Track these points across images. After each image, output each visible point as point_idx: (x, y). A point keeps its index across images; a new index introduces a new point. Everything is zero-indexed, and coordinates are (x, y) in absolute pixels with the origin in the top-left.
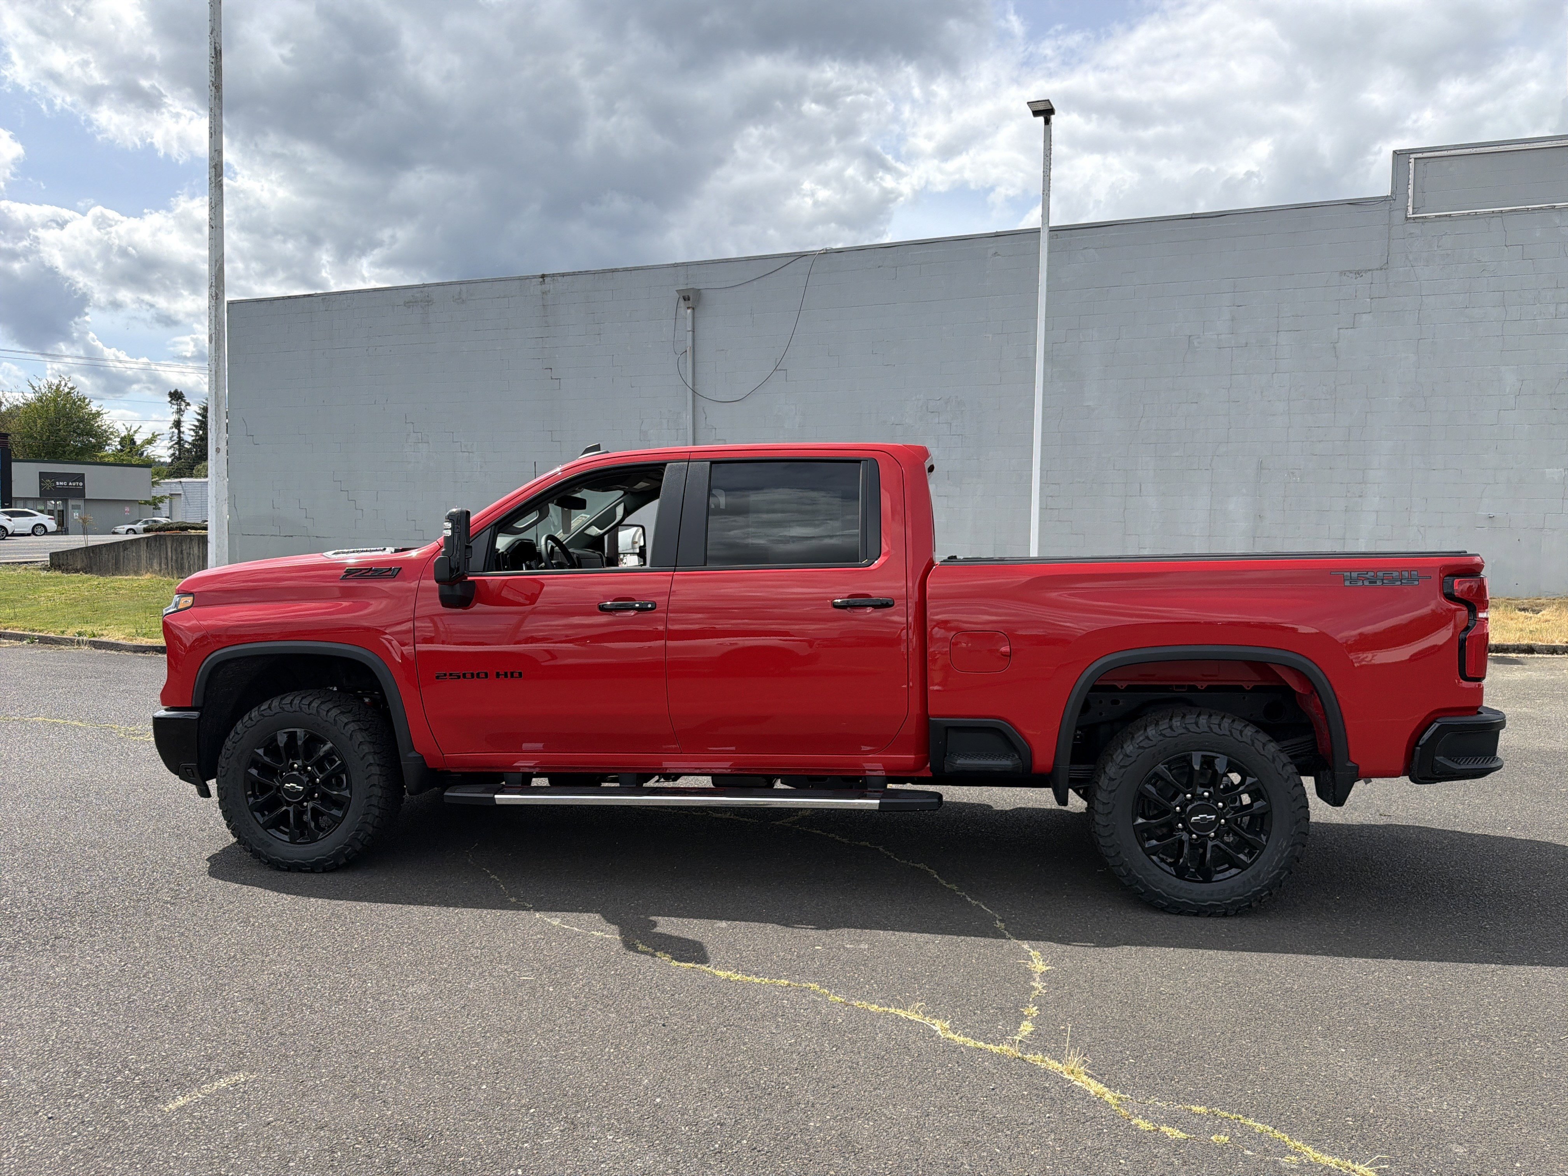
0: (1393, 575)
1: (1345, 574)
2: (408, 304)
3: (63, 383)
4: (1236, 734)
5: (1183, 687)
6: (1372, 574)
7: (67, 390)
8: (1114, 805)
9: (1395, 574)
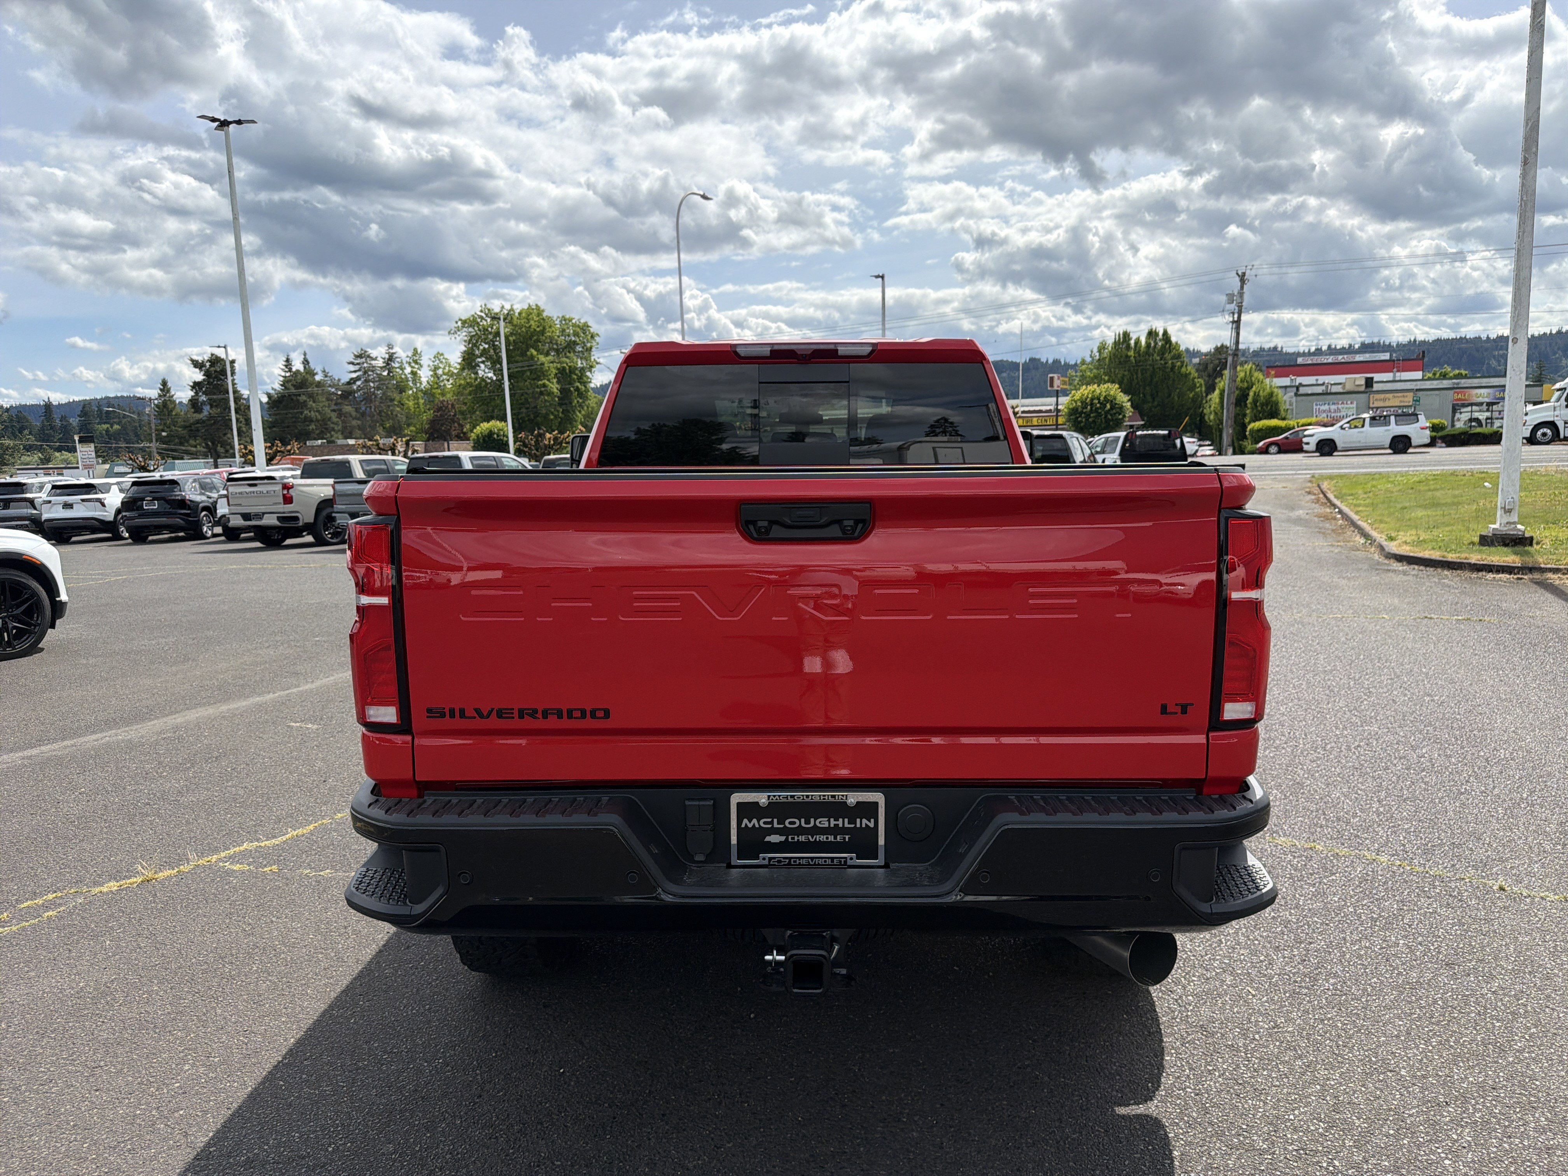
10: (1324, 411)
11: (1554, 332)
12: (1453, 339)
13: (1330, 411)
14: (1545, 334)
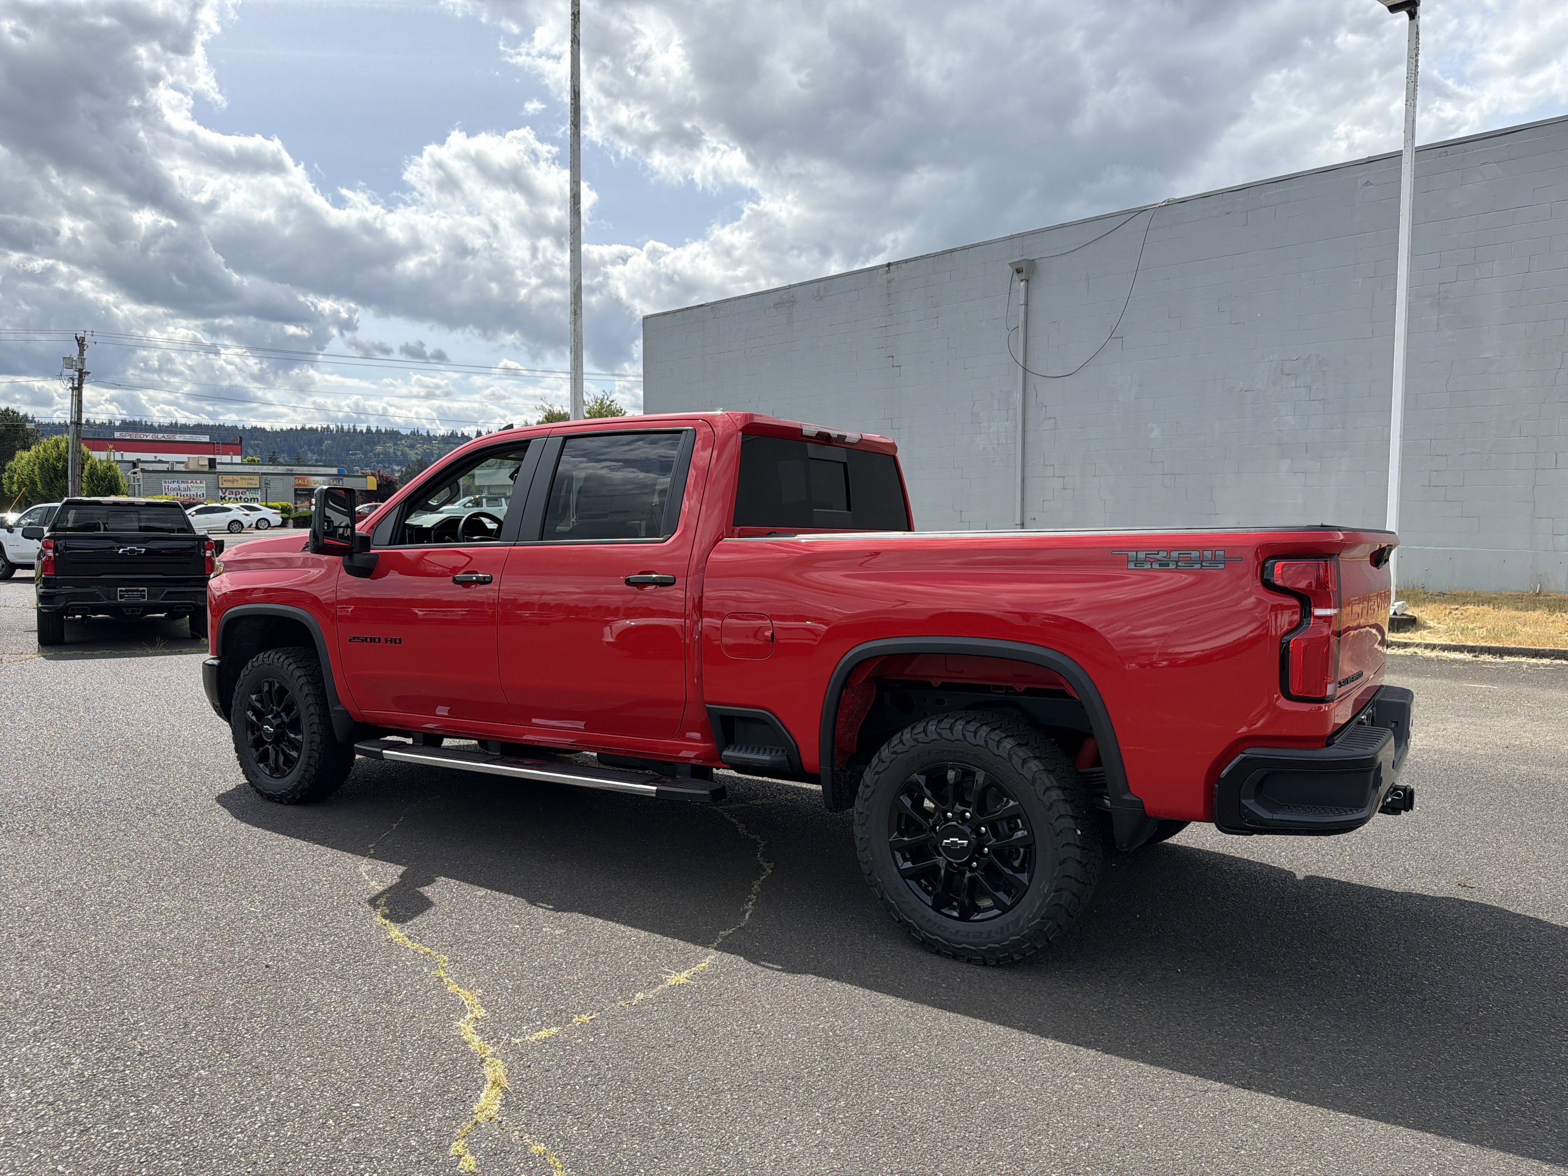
0: (1192, 556)
1: (1130, 554)
2: (777, 306)
3: (606, 397)
4: (992, 745)
5: (1001, 688)
6: (1164, 554)
7: (608, 403)
8: (868, 816)
9: (1195, 554)
10: (174, 489)
11: (299, 428)
12: (212, 426)
13: (180, 489)
14: (291, 429)
